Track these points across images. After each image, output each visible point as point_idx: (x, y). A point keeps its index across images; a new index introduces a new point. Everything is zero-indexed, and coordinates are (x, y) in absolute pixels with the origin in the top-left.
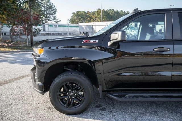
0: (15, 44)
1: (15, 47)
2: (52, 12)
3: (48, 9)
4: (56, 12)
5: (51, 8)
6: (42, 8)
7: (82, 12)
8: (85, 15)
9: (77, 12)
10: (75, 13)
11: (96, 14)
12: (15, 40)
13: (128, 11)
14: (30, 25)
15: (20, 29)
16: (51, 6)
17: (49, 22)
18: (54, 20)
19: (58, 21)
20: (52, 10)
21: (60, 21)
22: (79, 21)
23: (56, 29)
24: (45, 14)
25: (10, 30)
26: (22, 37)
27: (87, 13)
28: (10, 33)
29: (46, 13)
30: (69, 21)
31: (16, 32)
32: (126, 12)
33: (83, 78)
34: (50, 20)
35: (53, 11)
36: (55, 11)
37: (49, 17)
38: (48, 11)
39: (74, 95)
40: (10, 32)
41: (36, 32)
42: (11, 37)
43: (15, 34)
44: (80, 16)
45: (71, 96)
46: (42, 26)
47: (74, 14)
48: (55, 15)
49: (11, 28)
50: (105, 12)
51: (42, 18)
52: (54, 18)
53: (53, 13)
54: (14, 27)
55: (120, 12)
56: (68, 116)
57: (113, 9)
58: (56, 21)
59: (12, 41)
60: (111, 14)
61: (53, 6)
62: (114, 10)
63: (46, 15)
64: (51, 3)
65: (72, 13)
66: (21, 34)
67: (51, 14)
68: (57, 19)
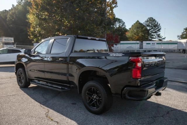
4: (161, 30)
6: (147, 27)
20: (157, 28)
29: (151, 32)
34: (154, 38)
52: (159, 36)
58: (160, 38)
61: (158, 25)
64: (156, 21)
68: (161, 36)
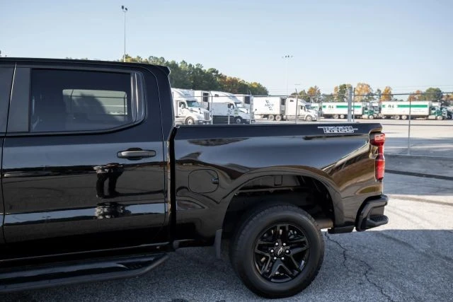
13: (198, 65)
32: (195, 67)
55: (179, 65)
57: (163, 59)
62: (166, 60)
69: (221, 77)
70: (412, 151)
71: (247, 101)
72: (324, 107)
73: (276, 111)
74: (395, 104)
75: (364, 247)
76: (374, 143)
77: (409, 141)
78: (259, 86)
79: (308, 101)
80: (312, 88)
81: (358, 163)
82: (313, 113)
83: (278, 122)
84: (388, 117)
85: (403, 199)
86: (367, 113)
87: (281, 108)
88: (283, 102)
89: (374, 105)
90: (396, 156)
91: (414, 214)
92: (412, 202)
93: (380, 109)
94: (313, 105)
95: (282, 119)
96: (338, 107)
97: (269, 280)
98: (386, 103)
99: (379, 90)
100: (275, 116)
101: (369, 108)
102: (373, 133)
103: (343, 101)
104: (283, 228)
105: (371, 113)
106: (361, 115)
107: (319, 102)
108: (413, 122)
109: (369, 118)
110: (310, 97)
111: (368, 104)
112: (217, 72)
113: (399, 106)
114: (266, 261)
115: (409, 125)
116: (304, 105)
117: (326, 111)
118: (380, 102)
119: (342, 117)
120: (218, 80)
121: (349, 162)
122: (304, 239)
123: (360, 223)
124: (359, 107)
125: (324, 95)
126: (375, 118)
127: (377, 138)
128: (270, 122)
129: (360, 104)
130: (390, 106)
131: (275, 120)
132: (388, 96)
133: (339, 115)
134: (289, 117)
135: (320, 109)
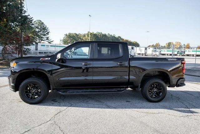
0: (6, 62)
1: (5, 64)
2: (45, 33)
3: (41, 30)
5: (45, 30)
6: (36, 29)
7: (74, 34)
8: (76, 37)
9: (69, 33)
10: (68, 34)
11: (86, 36)
12: (7, 58)
14: (21, 45)
15: (12, 48)
16: (45, 28)
17: (42, 42)
18: (47, 41)
19: (51, 41)
21: (52, 41)
22: (71, 41)
23: (48, 48)
24: (38, 35)
25: (2, 49)
26: (14, 56)
27: (78, 35)
28: (2, 52)
29: (40, 34)
30: (61, 41)
31: (8, 51)
32: (113, 36)
33: (41, 81)
34: (43, 41)
35: (47, 32)
36: (48, 33)
37: (42, 37)
38: (41, 32)
39: (35, 92)
40: (2, 50)
41: (25, 51)
42: (3, 56)
43: (7, 52)
44: (72, 37)
45: (33, 93)
46: (34, 46)
47: (66, 35)
48: (48, 36)
49: (3, 47)
50: (94, 34)
51: (36, 38)
52: (47, 38)
53: (47, 34)
54: (6, 46)
55: (107, 35)
56: (31, 105)
57: (101, 33)
58: (49, 41)
59: (4, 59)
60: (99, 36)
61: (47, 28)
63: (40, 35)
64: (44, 25)
65: (65, 35)
66: (13, 53)
67: (45, 35)
68: (50, 39)
69: (122, 39)
70: (196, 68)
71: (133, 48)
72: (162, 51)
73: (143, 52)
74: (191, 50)
75: (178, 94)
76: (182, 63)
77: (195, 64)
78: (136, 43)
79: (155, 48)
80: (157, 44)
81: (175, 70)
82: (158, 53)
83: (144, 56)
84: (188, 55)
85: (191, 83)
86: (179, 53)
87: (145, 51)
88: (146, 49)
89: (182, 50)
90: (190, 70)
91: (195, 87)
92: (195, 84)
93: (185, 52)
94: (157, 50)
95: (145, 55)
96: (167, 51)
97: (152, 98)
98: (187, 50)
99: (184, 45)
100: (143, 54)
101: (180, 52)
102: (182, 61)
103: (169, 49)
104: (156, 85)
105: (181, 53)
106: (177, 54)
107: (159, 49)
108: (197, 57)
109: (180, 55)
110: (156, 47)
111: (180, 50)
112: (121, 37)
113: (192, 51)
114: (151, 93)
115: (196, 59)
116: (154, 50)
117: (162, 53)
118: (185, 49)
119: (169, 55)
120: (121, 40)
121: (172, 70)
122: (162, 88)
123: (177, 85)
124: (176, 51)
125: (162, 46)
126: (182, 56)
127: (183, 62)
128: (141, 56)
129: (177, 50)
130: (189, 51)
131: (142, 55)
132: (188, 47)
133: (168, 54)
134: (148, 55)
135: (160, 52)
